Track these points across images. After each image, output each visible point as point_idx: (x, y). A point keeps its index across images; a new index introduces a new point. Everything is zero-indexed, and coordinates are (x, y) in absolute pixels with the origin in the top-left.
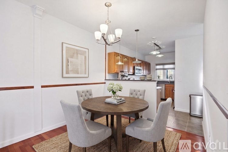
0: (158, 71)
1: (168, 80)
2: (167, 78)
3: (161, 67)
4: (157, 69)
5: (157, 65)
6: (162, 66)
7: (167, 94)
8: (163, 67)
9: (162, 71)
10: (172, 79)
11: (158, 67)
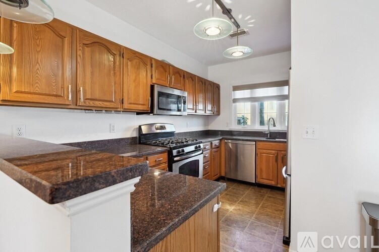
0: (238, 104)
1: (264, 128)
2: (262, 123)
3: (246, 93)
4: (235, 101)
5: (236, 88)
6: (248, 91)
7: (261, 170)
8: (251, 93)
9: (248, 104)
10: (274, 126)
11: (239, 94)
